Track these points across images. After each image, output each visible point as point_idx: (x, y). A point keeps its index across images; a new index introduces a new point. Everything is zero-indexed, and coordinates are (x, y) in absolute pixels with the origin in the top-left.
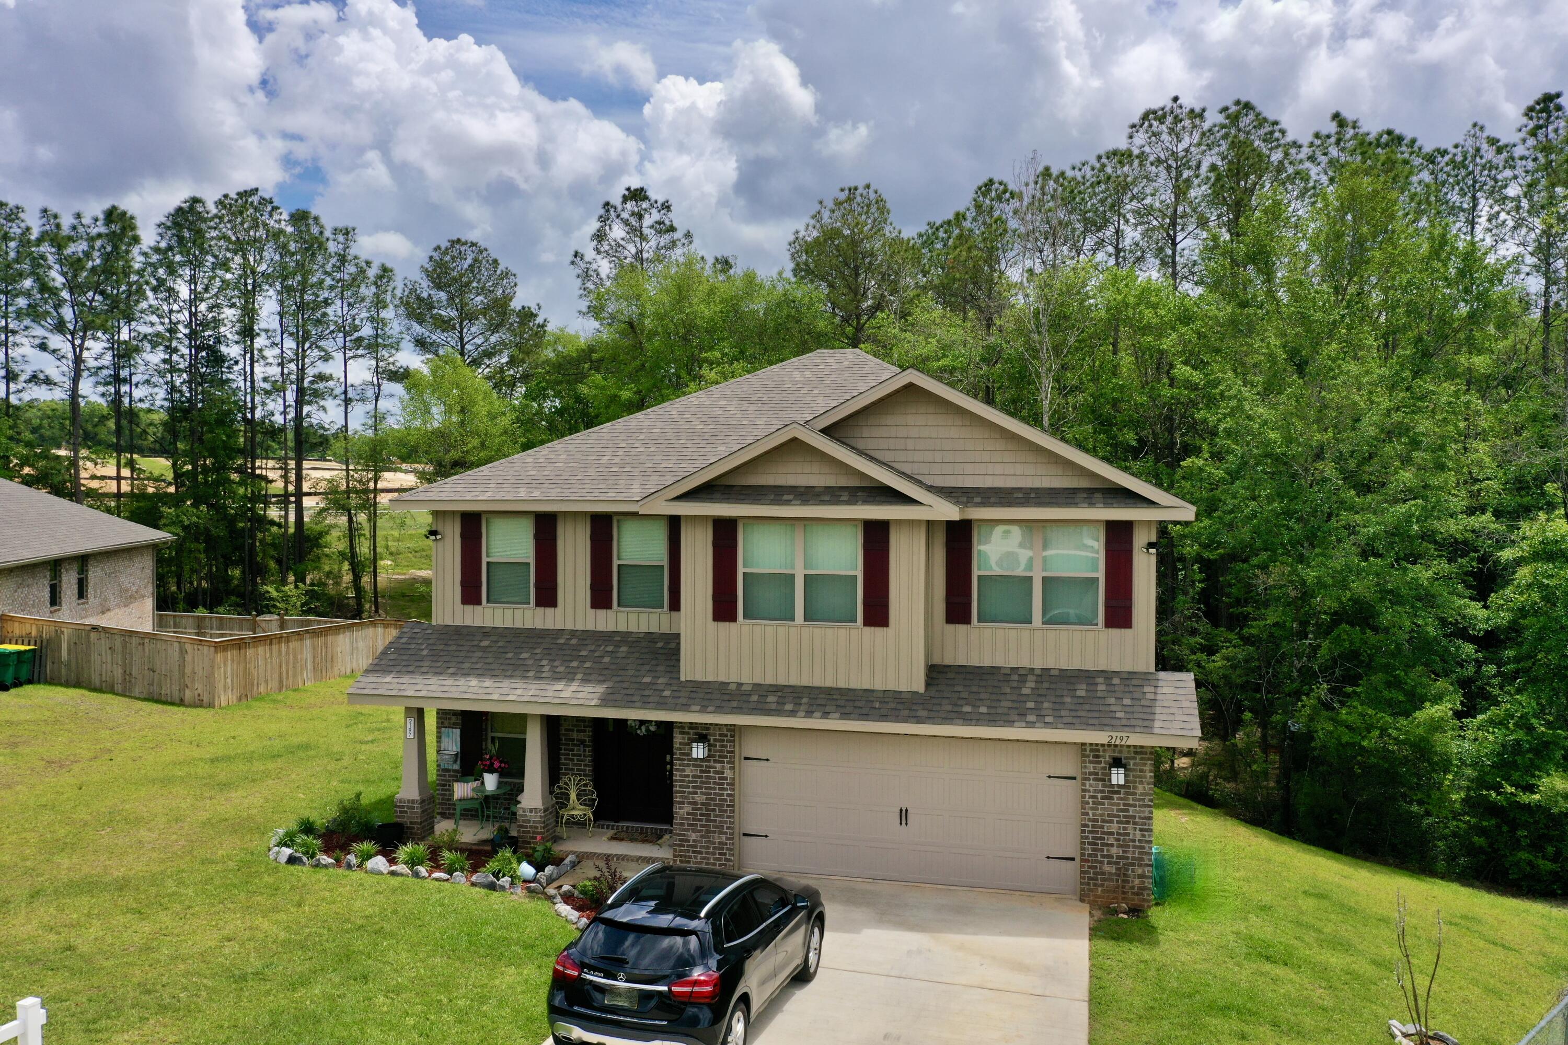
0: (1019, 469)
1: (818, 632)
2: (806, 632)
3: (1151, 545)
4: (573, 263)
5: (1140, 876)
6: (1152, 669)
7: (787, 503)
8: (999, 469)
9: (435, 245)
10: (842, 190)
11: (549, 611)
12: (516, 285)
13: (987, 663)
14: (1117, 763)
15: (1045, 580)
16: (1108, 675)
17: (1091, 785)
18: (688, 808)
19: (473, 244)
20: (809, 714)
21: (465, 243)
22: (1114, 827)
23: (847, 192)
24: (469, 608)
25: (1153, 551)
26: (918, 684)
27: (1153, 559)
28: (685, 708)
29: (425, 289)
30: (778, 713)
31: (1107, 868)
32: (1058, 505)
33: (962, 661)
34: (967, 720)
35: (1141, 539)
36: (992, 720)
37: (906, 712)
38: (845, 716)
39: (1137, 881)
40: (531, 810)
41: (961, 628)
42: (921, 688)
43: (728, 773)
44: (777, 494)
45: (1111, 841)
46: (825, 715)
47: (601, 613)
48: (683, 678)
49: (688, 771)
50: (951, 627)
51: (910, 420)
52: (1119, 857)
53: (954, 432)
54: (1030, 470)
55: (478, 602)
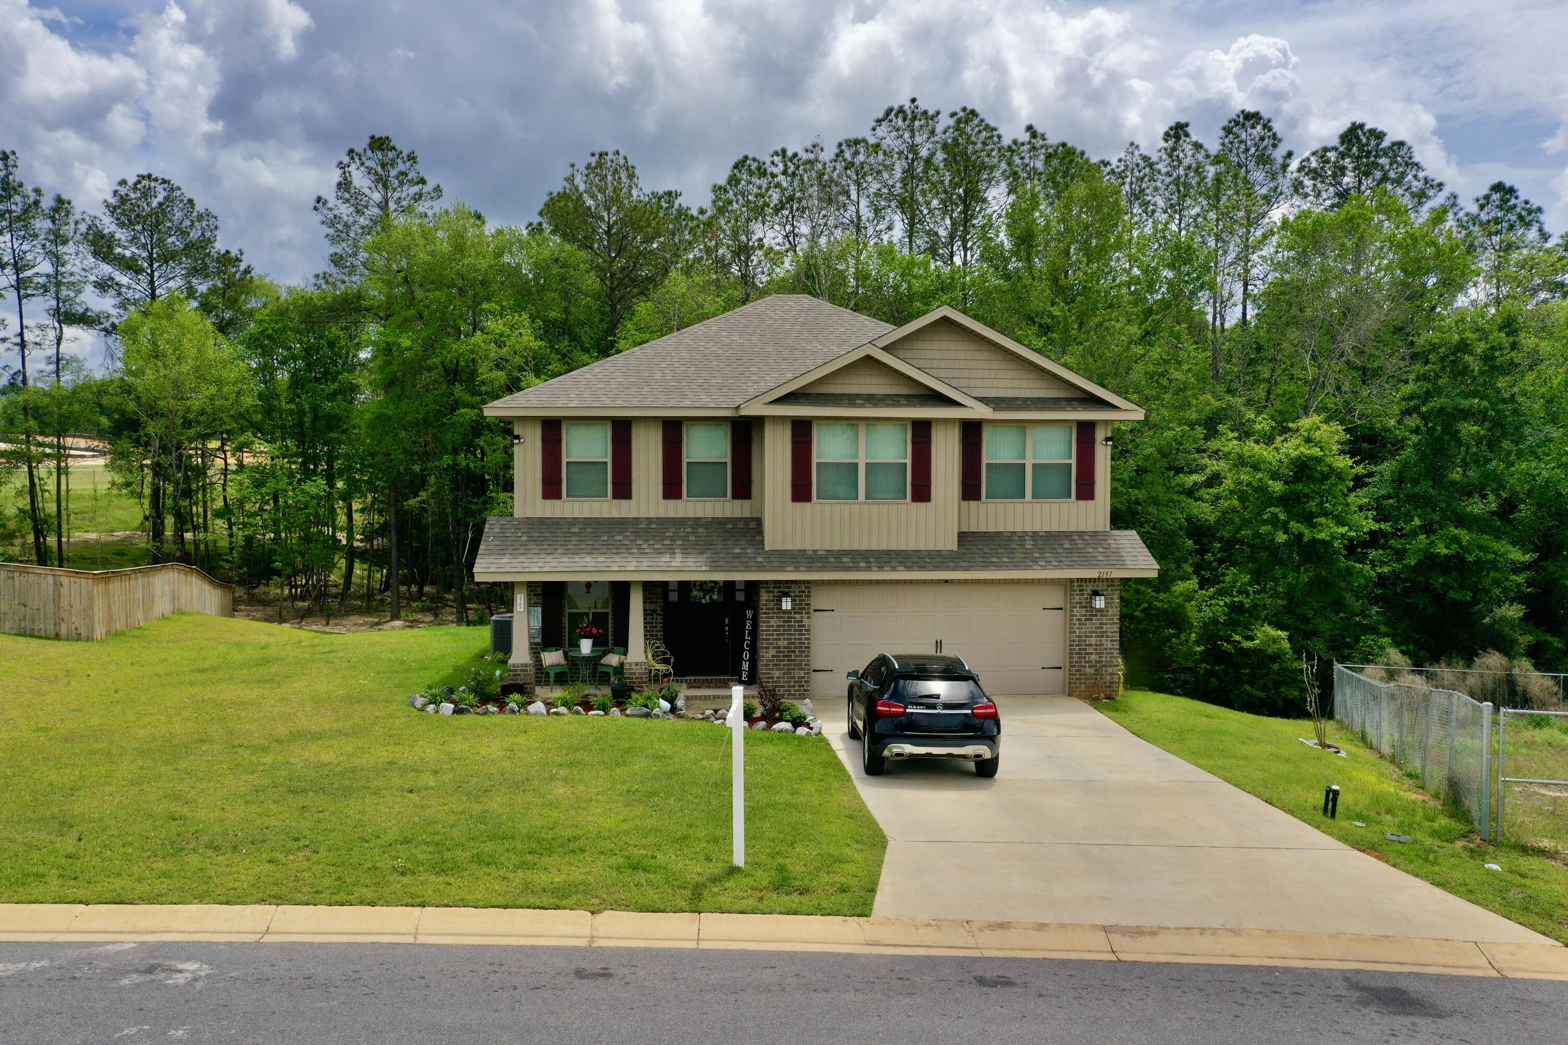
0: (1016, 383)
1: (875, 508)
2: (866, 507)
3: (1108, 439)
4: (315, 208)
5: (1111, 674)
6: (1108, 529)
7: (862, 406)
8: (1002, 384)
9: (119, 179)
10: (593, 155)
11: (624, 502)
12: (216, 228)
13: (992, 529)
14: (1096, 593)
15: (1034, 465)
16: (1081, 534)
17: (1078, 611)
18: (772, 652)
19: (164, 181)
20: (881, 568)
21: (156, 180)
22: (1093, 640)
23: (597, 157)
24: (549, 502)
25: (1110, 443)
26: (953, 545)
27: (1109, 449)
28: (781, 569)
29: (108, 225)
30: (857, 569)
31: (1088, 670)
32: (1050, 409)
33: (982, 529)
34: (999, 566)
35: (1100, 435)
36: (1016, 566)
37: (952, 564)
38: (908, 568)
39: (1108, 678)
40: (637, 664)
41: (973, 504)
42: (956, 549)
43: (806, 622)
44: (851, 400)
45: (1091, 650)
46: (894, 569)
47: (671, 503)
48: (767, 548)
49: (773, 622)
50: (965, 503)
51: (936, 345)
52: (1096, 662)
53: (969, 355)
54: (1024, 384)
55: (558, 496)
